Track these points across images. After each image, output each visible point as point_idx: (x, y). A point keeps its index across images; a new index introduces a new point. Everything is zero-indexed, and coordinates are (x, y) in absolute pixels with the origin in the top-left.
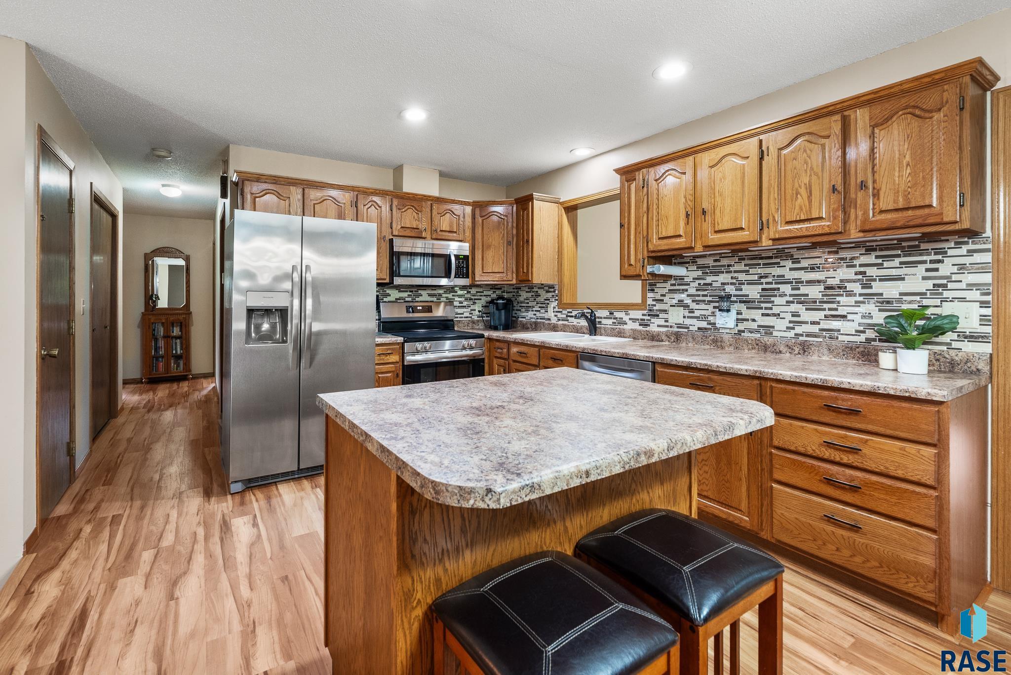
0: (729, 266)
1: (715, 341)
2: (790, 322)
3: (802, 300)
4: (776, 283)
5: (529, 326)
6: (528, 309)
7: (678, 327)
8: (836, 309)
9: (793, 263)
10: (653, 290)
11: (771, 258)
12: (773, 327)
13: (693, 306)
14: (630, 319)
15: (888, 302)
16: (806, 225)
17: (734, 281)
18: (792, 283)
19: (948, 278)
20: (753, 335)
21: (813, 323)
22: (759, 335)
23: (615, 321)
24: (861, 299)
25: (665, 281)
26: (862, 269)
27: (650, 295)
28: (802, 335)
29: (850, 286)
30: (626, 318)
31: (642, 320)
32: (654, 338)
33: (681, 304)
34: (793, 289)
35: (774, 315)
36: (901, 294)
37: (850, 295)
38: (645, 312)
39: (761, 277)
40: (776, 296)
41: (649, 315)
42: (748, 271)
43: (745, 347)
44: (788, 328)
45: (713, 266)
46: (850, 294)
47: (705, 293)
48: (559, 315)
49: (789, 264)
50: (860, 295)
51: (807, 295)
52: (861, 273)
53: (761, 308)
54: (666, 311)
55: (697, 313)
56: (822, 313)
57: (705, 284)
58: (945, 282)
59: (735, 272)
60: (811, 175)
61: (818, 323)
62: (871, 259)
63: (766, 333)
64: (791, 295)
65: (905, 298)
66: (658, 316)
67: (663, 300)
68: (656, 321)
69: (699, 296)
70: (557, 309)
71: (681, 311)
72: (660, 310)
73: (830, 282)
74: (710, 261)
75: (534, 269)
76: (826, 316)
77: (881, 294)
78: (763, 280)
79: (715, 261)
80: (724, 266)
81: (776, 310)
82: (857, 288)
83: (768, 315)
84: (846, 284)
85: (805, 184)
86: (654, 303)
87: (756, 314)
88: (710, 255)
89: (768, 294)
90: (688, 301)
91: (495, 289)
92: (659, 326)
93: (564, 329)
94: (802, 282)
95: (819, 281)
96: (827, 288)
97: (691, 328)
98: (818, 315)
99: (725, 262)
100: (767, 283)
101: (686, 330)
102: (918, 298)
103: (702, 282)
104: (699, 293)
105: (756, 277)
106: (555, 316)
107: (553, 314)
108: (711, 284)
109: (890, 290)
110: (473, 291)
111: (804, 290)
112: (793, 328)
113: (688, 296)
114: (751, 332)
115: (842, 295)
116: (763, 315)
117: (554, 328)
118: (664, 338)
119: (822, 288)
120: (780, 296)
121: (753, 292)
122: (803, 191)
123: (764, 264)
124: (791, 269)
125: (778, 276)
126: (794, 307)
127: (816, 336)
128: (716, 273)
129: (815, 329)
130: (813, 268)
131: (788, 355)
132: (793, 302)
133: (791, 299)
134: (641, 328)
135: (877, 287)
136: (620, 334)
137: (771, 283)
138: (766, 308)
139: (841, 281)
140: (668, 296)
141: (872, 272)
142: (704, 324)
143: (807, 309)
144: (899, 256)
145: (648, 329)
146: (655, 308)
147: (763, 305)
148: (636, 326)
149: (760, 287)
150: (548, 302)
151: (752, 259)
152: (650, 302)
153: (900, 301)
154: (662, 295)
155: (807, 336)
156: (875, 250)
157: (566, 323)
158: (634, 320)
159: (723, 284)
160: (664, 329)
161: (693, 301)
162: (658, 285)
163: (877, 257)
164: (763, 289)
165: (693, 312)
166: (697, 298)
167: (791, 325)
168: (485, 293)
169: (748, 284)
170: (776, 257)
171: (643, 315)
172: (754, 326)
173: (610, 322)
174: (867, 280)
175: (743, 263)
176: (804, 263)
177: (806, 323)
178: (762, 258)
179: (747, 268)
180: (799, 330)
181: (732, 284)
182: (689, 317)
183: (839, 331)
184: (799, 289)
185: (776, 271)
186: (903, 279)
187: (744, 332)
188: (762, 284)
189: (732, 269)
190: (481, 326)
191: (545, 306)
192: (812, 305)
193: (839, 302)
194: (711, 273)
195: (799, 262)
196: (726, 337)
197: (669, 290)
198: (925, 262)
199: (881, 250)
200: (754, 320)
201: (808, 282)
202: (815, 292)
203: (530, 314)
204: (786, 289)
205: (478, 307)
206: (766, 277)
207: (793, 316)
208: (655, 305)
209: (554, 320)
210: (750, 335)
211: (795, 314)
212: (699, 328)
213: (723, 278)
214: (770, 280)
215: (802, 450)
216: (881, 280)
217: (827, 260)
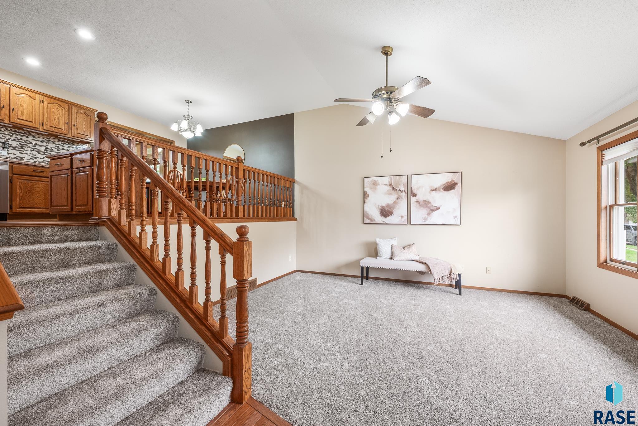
0: (1, 131)
2: (32, 157)
3: (37, 150)
4: (26, 143)
9: (33, 138)
11: (23, 133)
12: (24, 158)
16: (57, 129)
17: (4, 138)
18: (33, 144)
20: (14, 159)
21: (41, 158)
22: (16, 160)
26: (57, 145)
29: (54, 149)
34: (33, 146)
35: (25, 154)
37: (54, 152)
39: (18, 139)
40: (25, 147)
42: (12, 135)
44: (31, 159)
49: (31, 137)
50: (57, 152)
51: (39, 149)
52: (57, 146)
56: (45, 156)
60: (59, 116)
62: (60, 143)
63: (21, 159)
64: (32, 148)
73: (47, 147)
78: (19, 141)
81: (25, 152)
83: (22, 153)
85: (57, 118)
87: (16, 152)
89: (22, 146)
94: (37, 145)
95: (43, 146)
98: (43, 156)
100: (21, 142)
105: (16, 139)
111: (37, 147)
112: (33, 159)
115: (51, 151)
116: (19, 153)
119: (44, 148)
120: (27, 147)
121: (15, 144)
122: (56, 119)
123: (20, 135)
124: (32, 140)
125: (27, 141)
127: (42, 163)
129: (42, 160)
130: (41, 141)
132: (33, 151)
135: (62, 151)
138: (21, 151)
139: (51, 147)
141: (60, 147)
143: (38, 154)
144: (67, 144)
147: (20, 149)
151: (13, 131)
155: (39, 162)
156: (61, 141)
163: (62, 143)
164: (19, 144)
169: (11, 140)
170: (26, 134)
172: (15, 156)
175: (10, 132)
176: (38, 139)
177: (38, 158)
178: (19, 132)
180: (35, 160)
184: (35, 147)
185: (26, 139)
187: (9, 158)
189: (3, 132)
192: (41, 153)
193: (50, 153)
195: (36, 138)
198: (74, 147)
199: (63, 142)
200: (15, 154)
201: (39, 145)
202: (42, 149)
204: (30, 146)
206: (21, 140)
210: (11, 160)
211: (34, 155)
214: (23, 141)
216: (63, 149)
217: (46, 140)
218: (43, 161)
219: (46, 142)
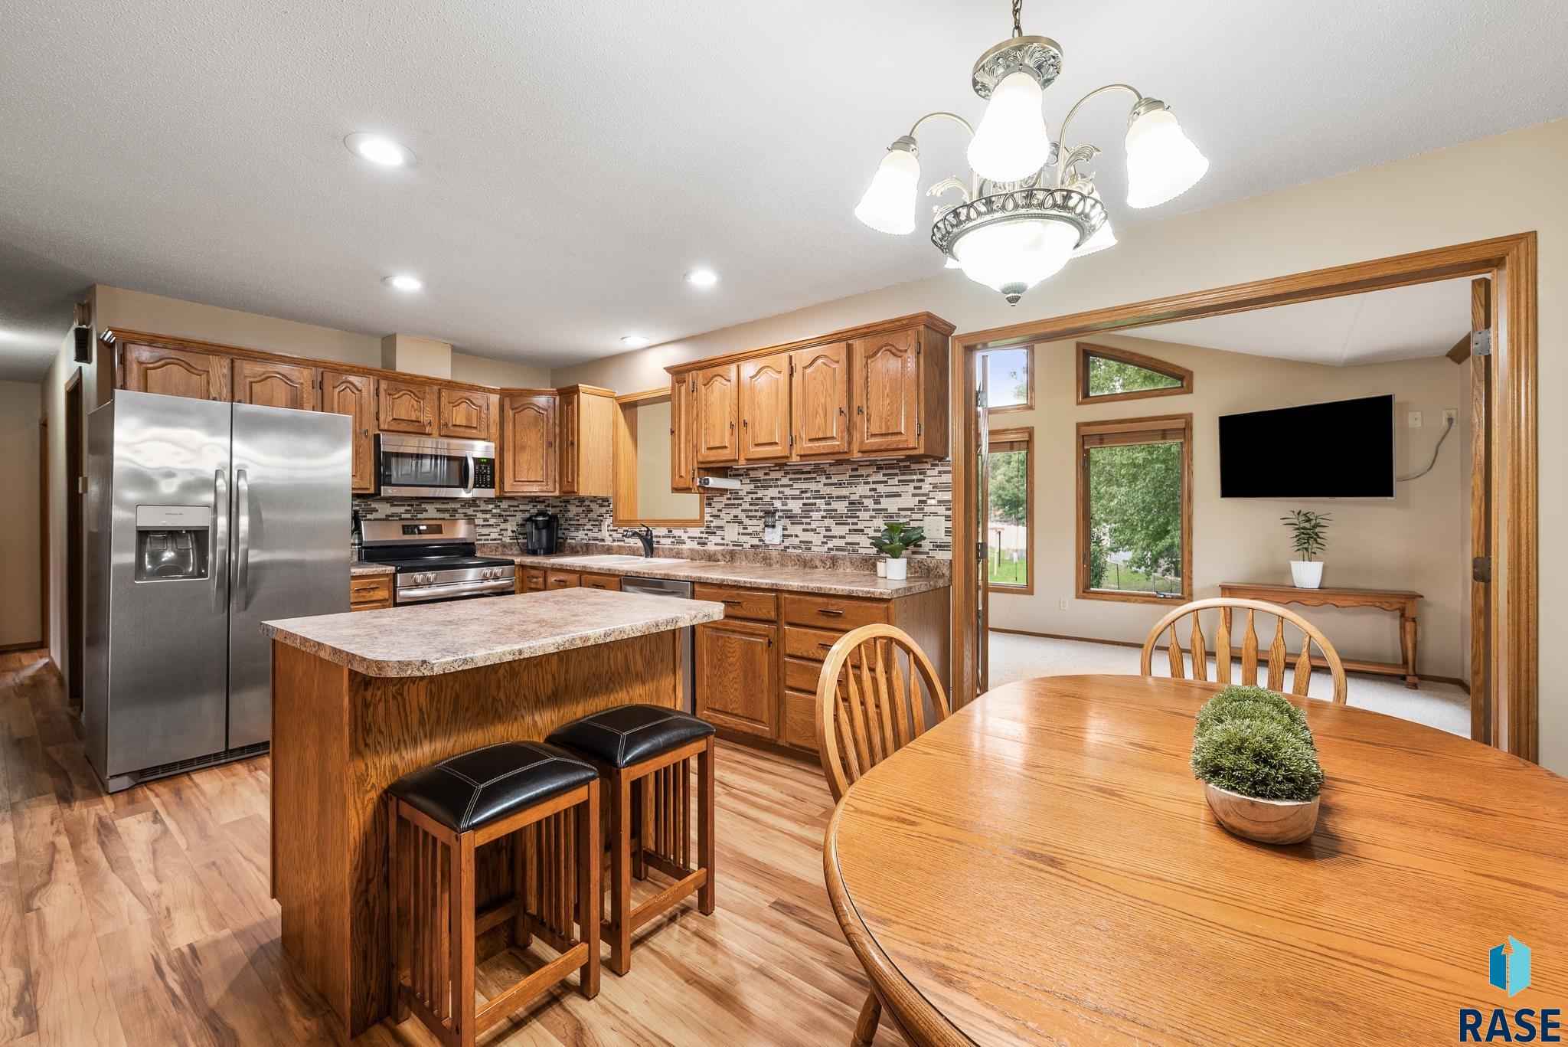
0: (777, 479)
1: (765, 559)
2: (824, 537)
3: (832, 514)
4: (814, 498)
5: (579, 549)
6: (578, 527)
7: (733, 545)
8: (856, 524)
9: (827, 478)
10: (710, 505)
11: (809, 473)
12: (811, 542)
13: (747, 522)
14: (689, 538)
15: (891, 517)
16: (823, 443)
17: (781, 495)
18: (825, 498)
19: (926, 495)
20: (796, 551)
21: (841, 538)
22: (800, 551)
23: (673, 540)
24: (873, 514)
25: (722, 495)
26: (874, 486)
27: (708, 510)
28: (832, 549)
29: (866, 502)
30: (684, 537)
31: (700, 538)
32: (711, 558)
33: (736, 520)
34: (826, 504)
35: (812, 530)
36: (899, 509)
37: (865, 510)
38: (703, 529)
39: (802, 492)
40: (813, 511)
41: (707, 533)
42: (792, 486)
43: (790, 564)
44: (823, 543)
45: (764, 480)
46: (867, 510)
47: (757, 508)
48: (614, 533)
49: (823, 480)
50: (873, 510)
51: (836, 510)
52: (873, 490)
53: (802, 523)
54: (722, 527)
55: (750, 530)
56: (847, 528)
57: (757, 499)
58: (924, 498)
59: (782, 486)
61: (844, 537)
62: (880, 477)
63: (806, 549)
64: (825, 511)
65: (902, 513)
66: (715, 533)
67: (719, 516)
68: (714, 539)
69: (751, 511)
70: (611, 528)
71: (736, 528)
72: (717, 527)
73: (853, 498)
74: (760, 475)
75: (581, 479)
76: (850, 530)
77: (886, 510)
78: (804, 495)
79: (766, 474)
80: (773, 479)
81: (813, 526)
82: (869, 503)
83: (807, 530)
84: (864, 500)
86: (712, 519)
87: (797, 529)
88: (761, 468)
89: (808, 508)
90: (742, 516)
91: (536, 502)
92: (716, 544)
93: (620, 551)
94: (833, 498)
95: (845, 497)
96: (850, 503)
97: (745, 546)
98: (843, 530)
99: (773, 475)
100: (807, 498)
101: (740, 548)
102: (909, 513)
103: (754, 496)
104: (752, 508)
105: (798, 492)
106: (610, 535)
107: (607, 534)
108: (762, 499)
109: (891, 505)
110: (504, 504)
111: (834, 505)
112: (826, 543)
113: (743, 511)
114: (795, 548)
115: (860, 510)
116: (804, 530)
117: (608, 551)
118: (720, 557)
119: (846, 503)
120: (817, 511)
121: (795, 506)
123: (805, 479)
124: (825, 485)
125: (816, 491)
126: (828, 522)
127: (842, 550)
128: (766, 487)
129: (841, 543)
130: (840, 484)
131: (822, 569)
132: (826, 517)
133: (825, 514)
134: (699, 547)
135: (885, 503)
136: (678, 555)
137: (810, 498)
138: (806, 524)
139: (860, 497)
140: (725, 511)
141: (881, 488)
142: (756, 542)
143: (836, 524)
144: (897, 475)
145: (706, 548)
146: (712, 525)
147: (804, 520)
148: (694, 545)
149: (802, 502)
150: (601, 518)
151: (794, 473)
152: (707, 518)
153: (898, 516)
154: (719, 510)
155: (837, 550)
156: (882, 469)
157: (622, 544)
158: (692, 538)
159: (772, 498)
160: (721, 548)
161: (747, 517)
162: (715, 499)
163: (883, 475)
164: (804, 504)
165: (746, 529)
166: (750, 514)
167: (825, 540)
168: (522, 507)
169: (792, 499)
170: (814, 472)
171: (702, 532)
172: (796, 541)
173: (668, 541)
174: (878, 496)
175: (789, 476)
176: (834, 480)
177: (835, 537)
178: (803, 473)
179: (791, 483)
180: (830, 545)
181: (779, 498)
182: (743, 534)
183: (859, 544)
184: (830, 504)
185: (813, 486)
186: (900, 496)
187: (788, 548)
188: (803, 499)
189: (779, 483)
190: (515, 550)
191: (598, 523)
192: (840, 520)
193: (858, 517)
194: (762, 486)
195: (831, 478)
196: (774, 554)
197: (726, 505)
198: (912, 481)
199: (886, 469)
200: (797, 536)
201: (837, 497)
202: (841, 507)
203: (581, 535)
204: (821, 503)
205: (511, 526)
206: (806, 492)
207: (826, 530)
208: (712, 522)
209: (608, 542)
210: (794, 551)
211: (828, 530)
212: (752, 546)
213: (772, 492)
214: (808, 495)
215: (805, 654)
216: (886, 496)
217: (850, 476)
218: (846, 544)
219: (851, 483)
